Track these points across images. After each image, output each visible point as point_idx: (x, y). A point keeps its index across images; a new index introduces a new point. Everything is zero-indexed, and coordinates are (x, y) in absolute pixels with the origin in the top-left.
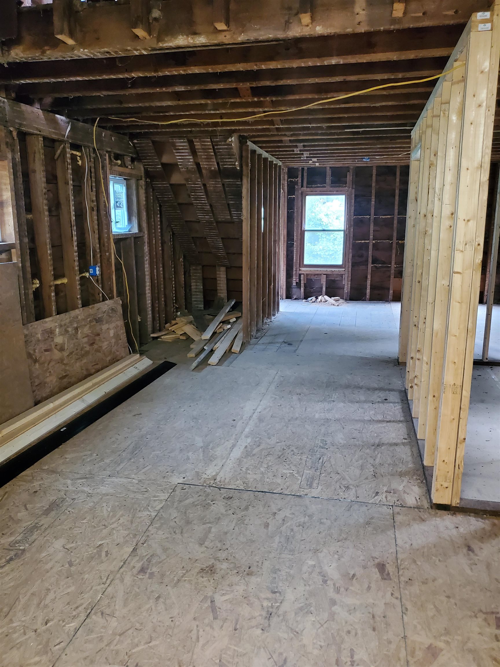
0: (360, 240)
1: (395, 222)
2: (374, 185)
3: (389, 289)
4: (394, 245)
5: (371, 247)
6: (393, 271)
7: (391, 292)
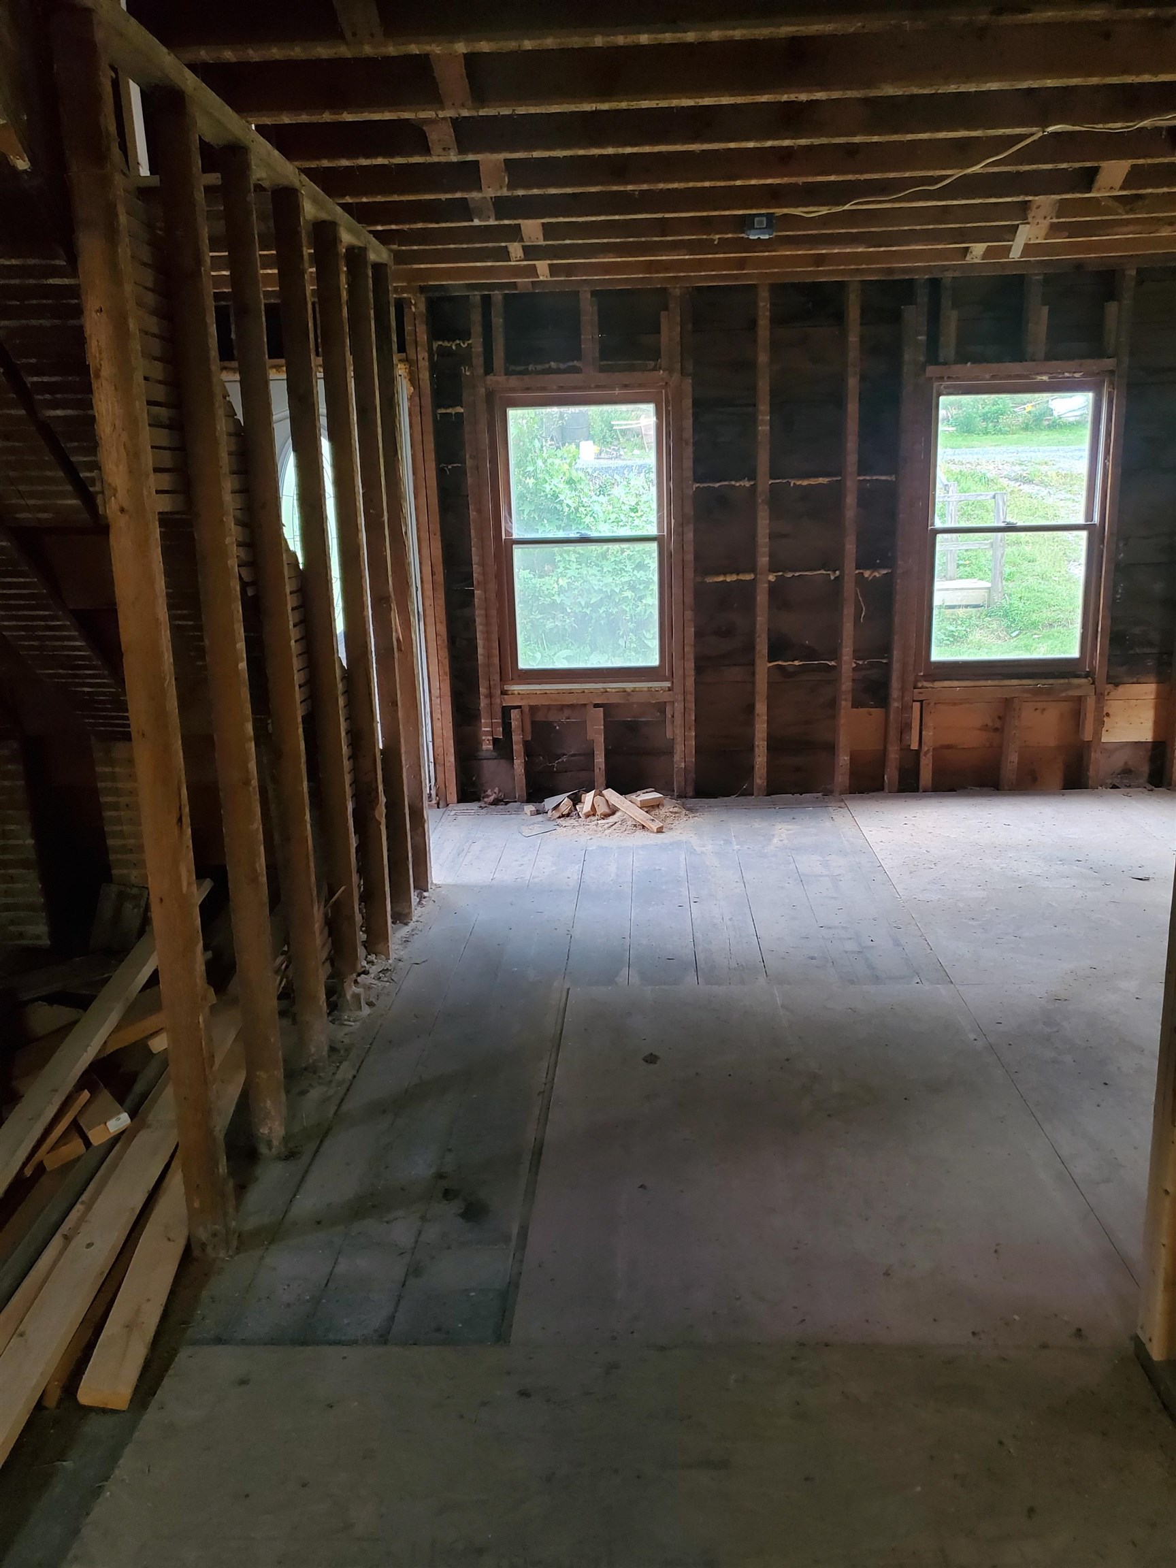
0: (718, 574)
1: (851, 500)
2: (763, 358)
3: (831, 748)
4: (849, 587)
5: (762, 598)
6: (846, 685)
7: (844, 759)
